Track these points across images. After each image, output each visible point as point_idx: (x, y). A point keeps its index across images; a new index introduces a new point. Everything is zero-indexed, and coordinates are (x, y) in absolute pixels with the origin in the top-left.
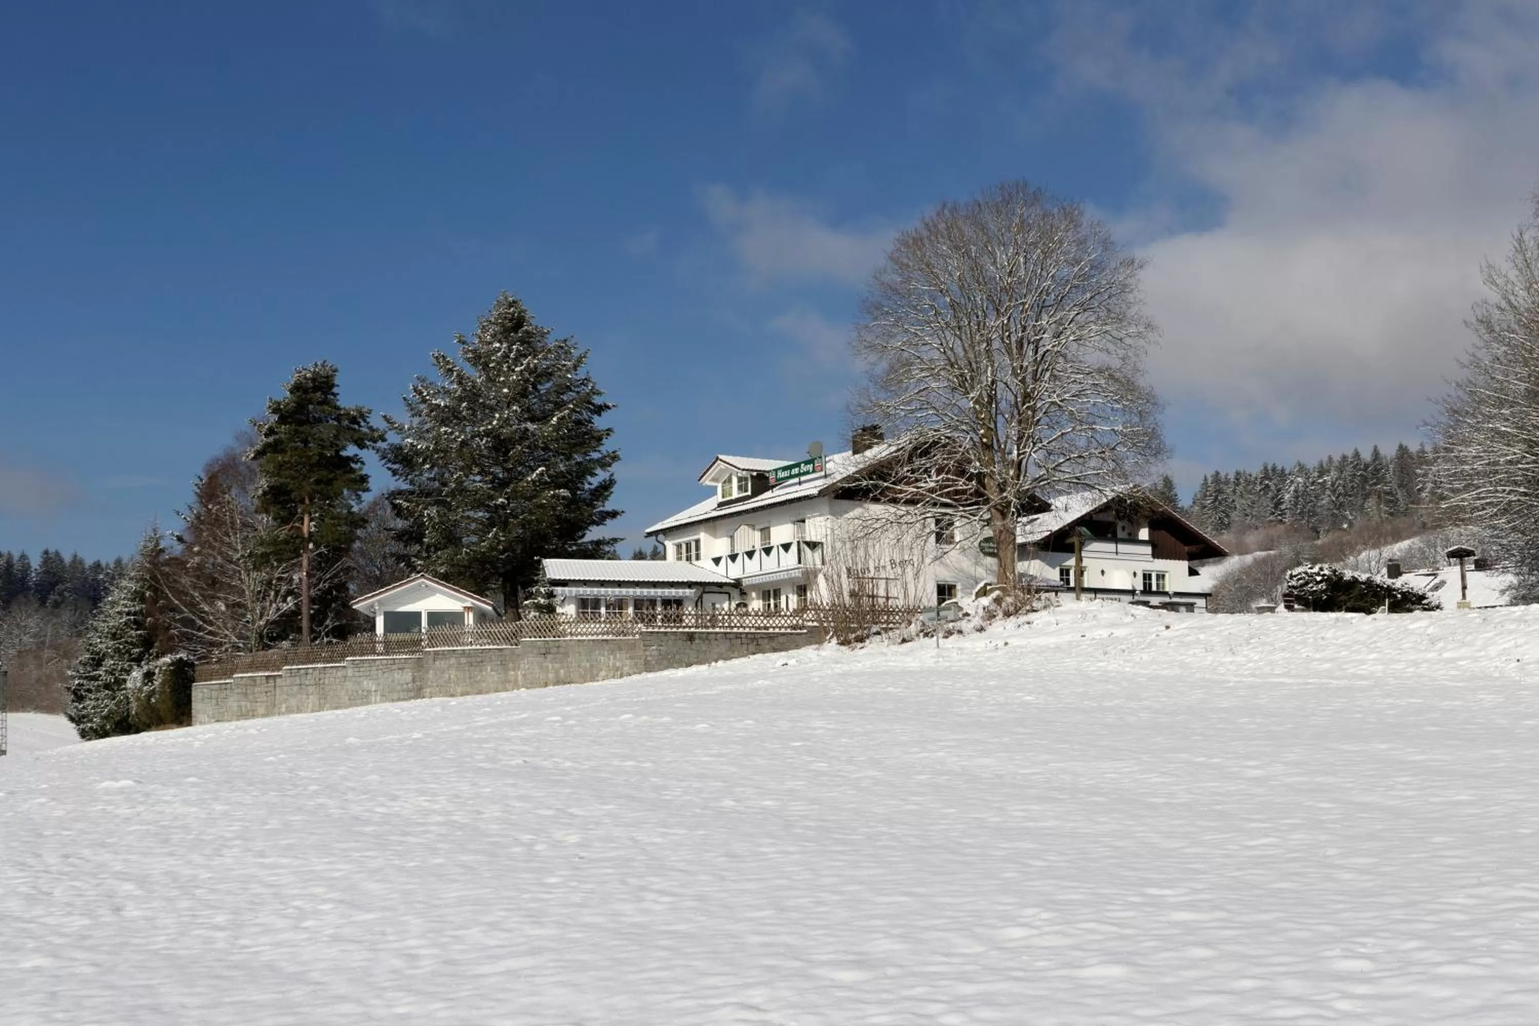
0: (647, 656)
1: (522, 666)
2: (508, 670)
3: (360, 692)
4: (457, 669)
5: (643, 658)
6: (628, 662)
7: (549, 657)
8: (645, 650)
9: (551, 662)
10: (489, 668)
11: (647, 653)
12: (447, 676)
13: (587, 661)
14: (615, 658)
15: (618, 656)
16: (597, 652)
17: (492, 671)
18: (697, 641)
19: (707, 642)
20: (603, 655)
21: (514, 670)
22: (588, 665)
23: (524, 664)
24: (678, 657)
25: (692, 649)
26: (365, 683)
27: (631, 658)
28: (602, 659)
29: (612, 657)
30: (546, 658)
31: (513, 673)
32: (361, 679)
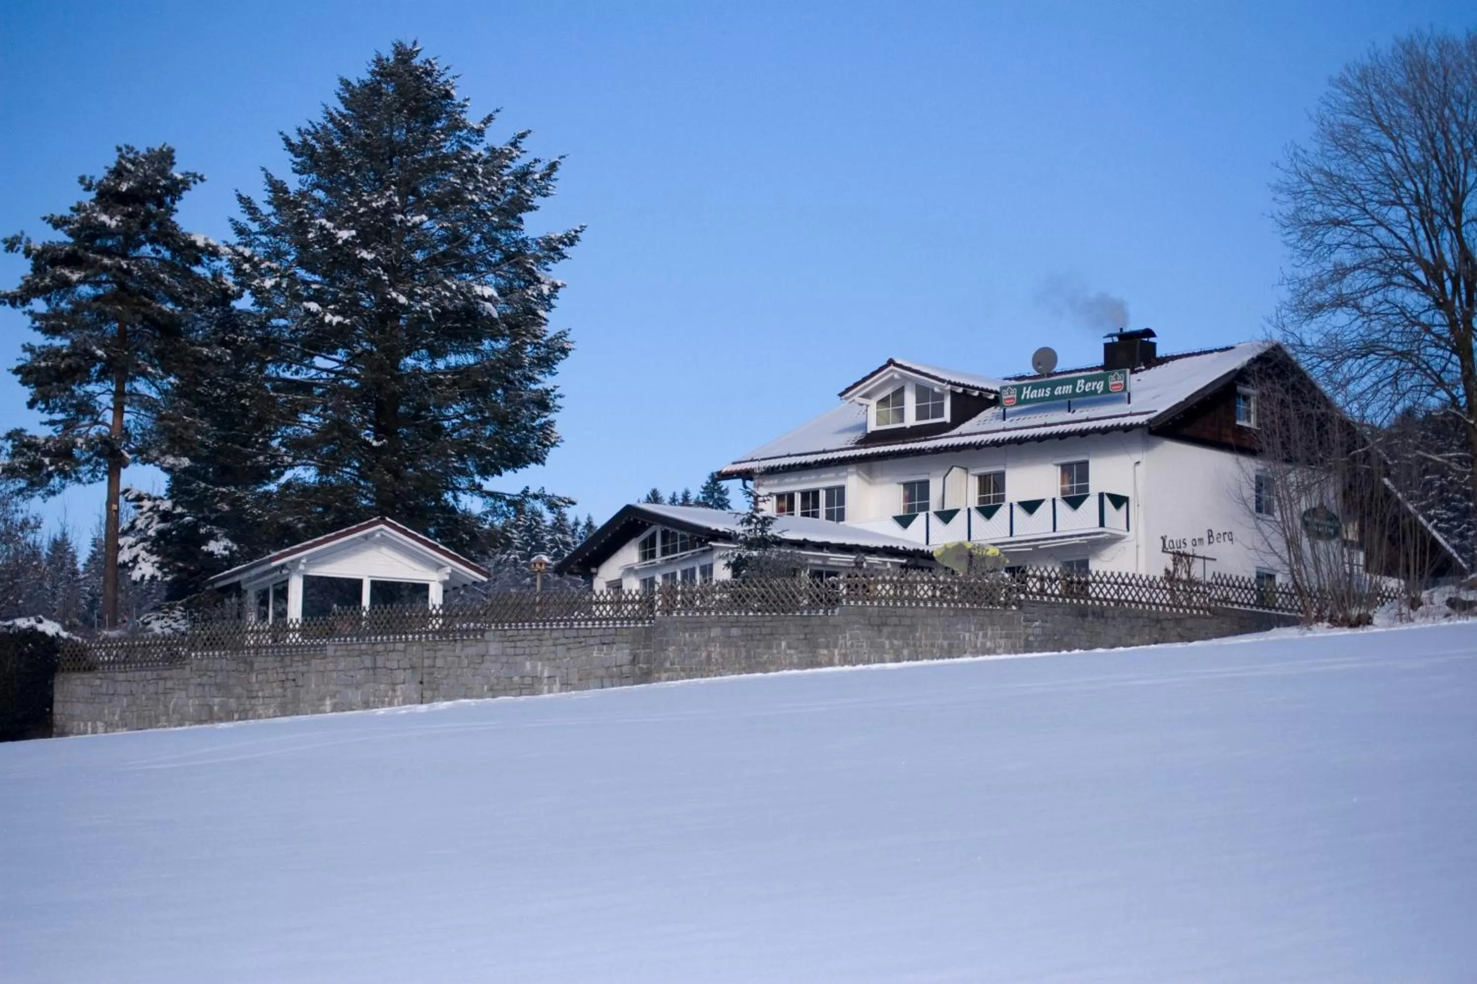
0: (1028, 635)
1: (841, 642)
2: (818, 646)
3: (516, 679)
4: (723, 645)
5: (1023, 637)
6: (1002, 642)
7: (886, 630)
8: (1026, 627)
9: (888, 638)
10: (784, 644)
11: (1029, 631)
12: (704, 655)
13: (945, 638)
14: (985, 636)
15: (990, 632)
16: (959, 627)
17: (789, 647)
18: (1090, 618)
19: (1102, 621)
20: (969, 631)
21: (827, 647)
22: (945, 643)
23: (846, 639)
24: (1066, 639)
25: (1083, 629)
26: (528, 665)
27: (1008, 636)
28: (967, 635)
29: (981, 634)
30: (880, 631)
31: (825, 652)
32: (519, 659)
